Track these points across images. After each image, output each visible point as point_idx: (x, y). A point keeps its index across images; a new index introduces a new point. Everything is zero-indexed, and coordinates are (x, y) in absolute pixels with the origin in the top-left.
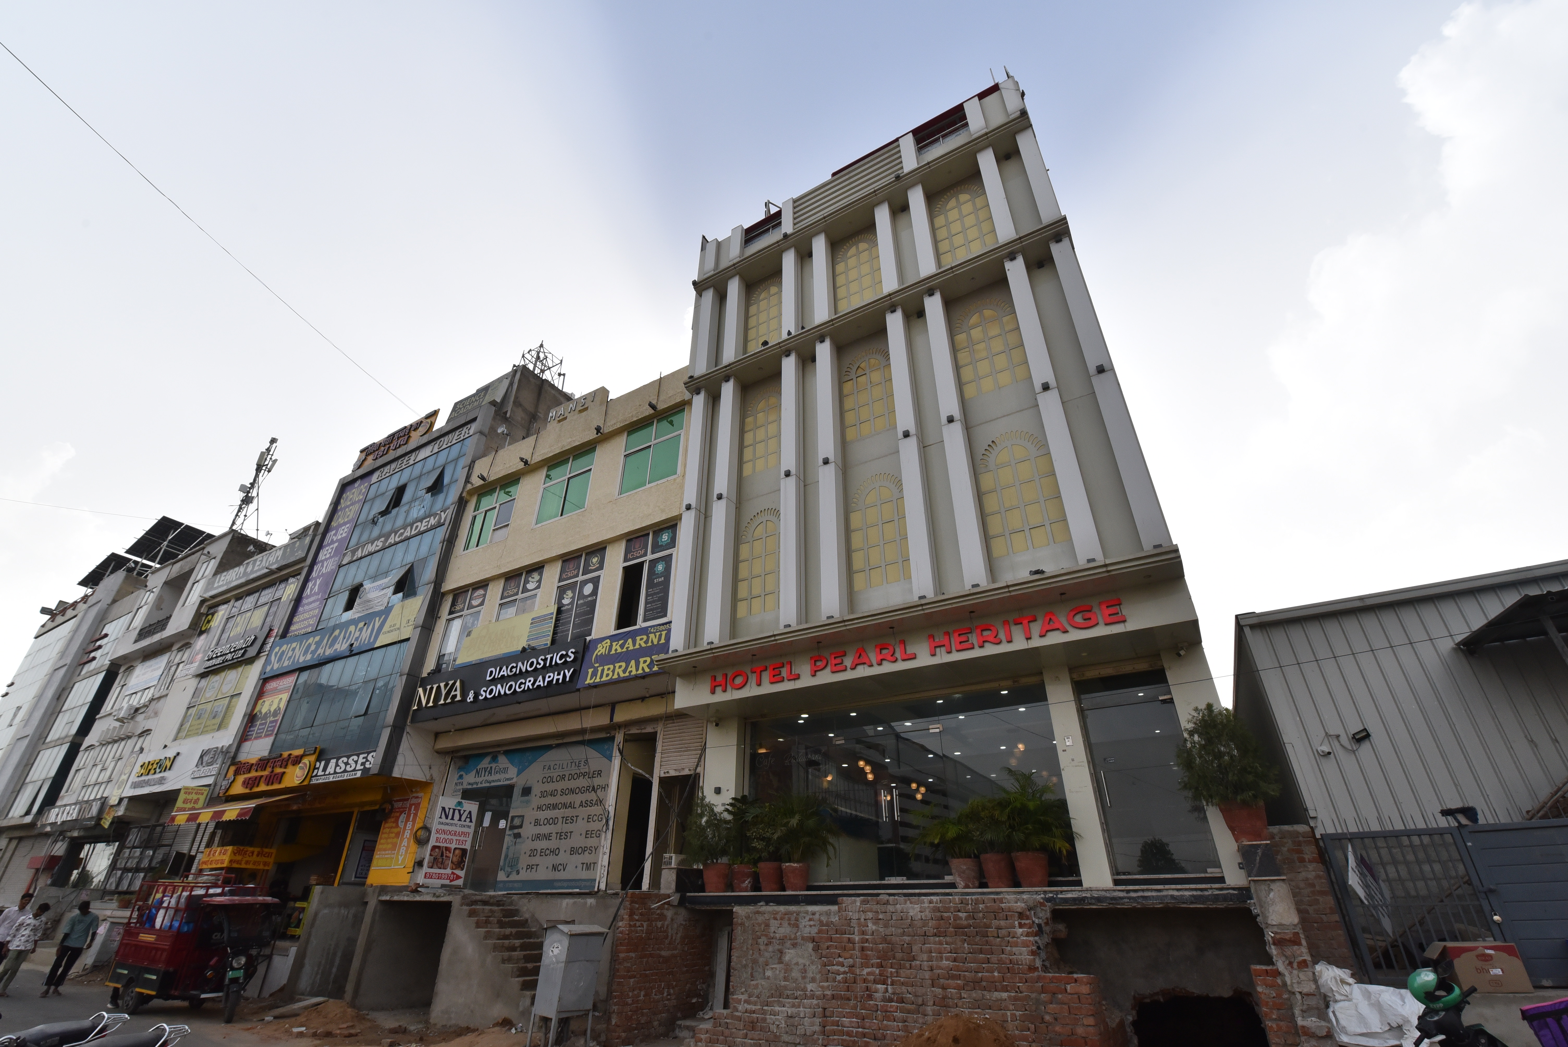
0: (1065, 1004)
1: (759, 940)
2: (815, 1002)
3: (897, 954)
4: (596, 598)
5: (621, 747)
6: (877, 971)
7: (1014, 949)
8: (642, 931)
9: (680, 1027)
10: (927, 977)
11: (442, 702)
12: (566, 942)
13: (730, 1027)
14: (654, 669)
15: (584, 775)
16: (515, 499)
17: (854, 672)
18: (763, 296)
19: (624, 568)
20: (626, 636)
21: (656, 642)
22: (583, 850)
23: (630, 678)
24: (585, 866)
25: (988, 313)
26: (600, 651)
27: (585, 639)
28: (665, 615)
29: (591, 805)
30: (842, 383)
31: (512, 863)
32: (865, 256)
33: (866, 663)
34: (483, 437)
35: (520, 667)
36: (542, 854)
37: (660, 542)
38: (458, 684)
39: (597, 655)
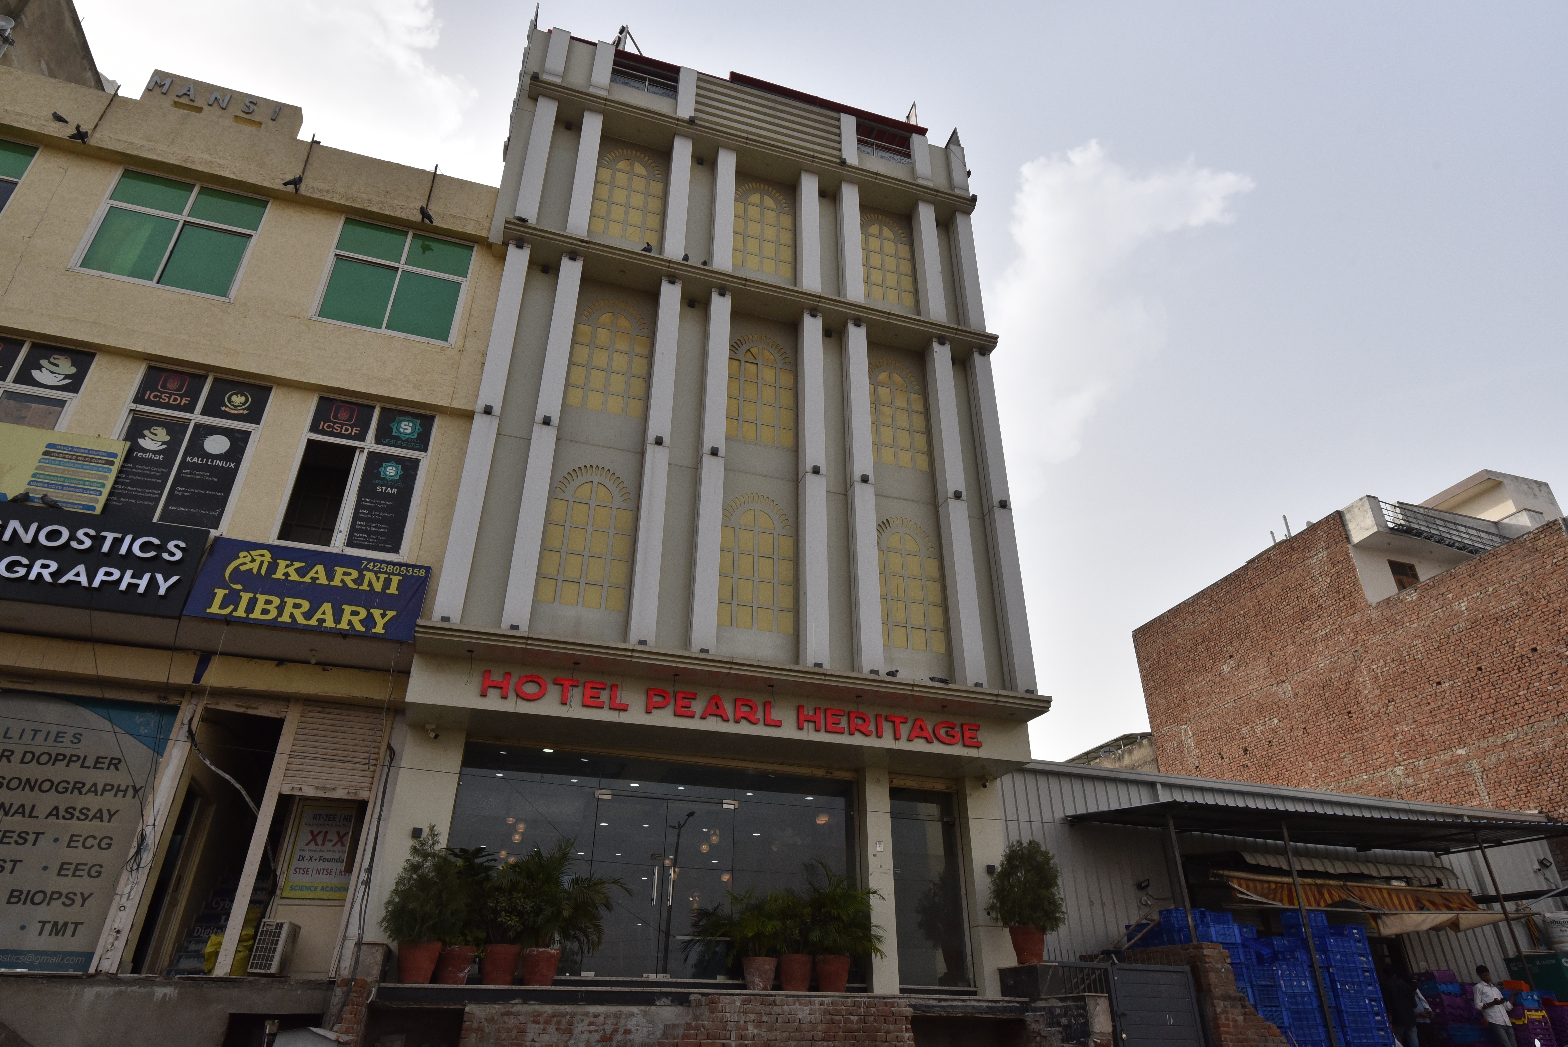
4: (237, 467)
5: (193, 728)
14: (374, 630)
15: (70, 761)
16: (16, 184)
17: (703, 722)
18: (622, 165)
19: (310, 442)
20: (312, 559)
21: (378, 587)
22: (50, 898)
23: (319, 631)
24: (48, 927)
25: (897, 378)
26: (245, 564)
27: (209, 532)
28: (396, 549)
29: (83, 817)
30: (730, 358)
32: (770, 216)
33: (720, 716)
35: (15, 531)
37: (395, 430)
39: (237, 568)
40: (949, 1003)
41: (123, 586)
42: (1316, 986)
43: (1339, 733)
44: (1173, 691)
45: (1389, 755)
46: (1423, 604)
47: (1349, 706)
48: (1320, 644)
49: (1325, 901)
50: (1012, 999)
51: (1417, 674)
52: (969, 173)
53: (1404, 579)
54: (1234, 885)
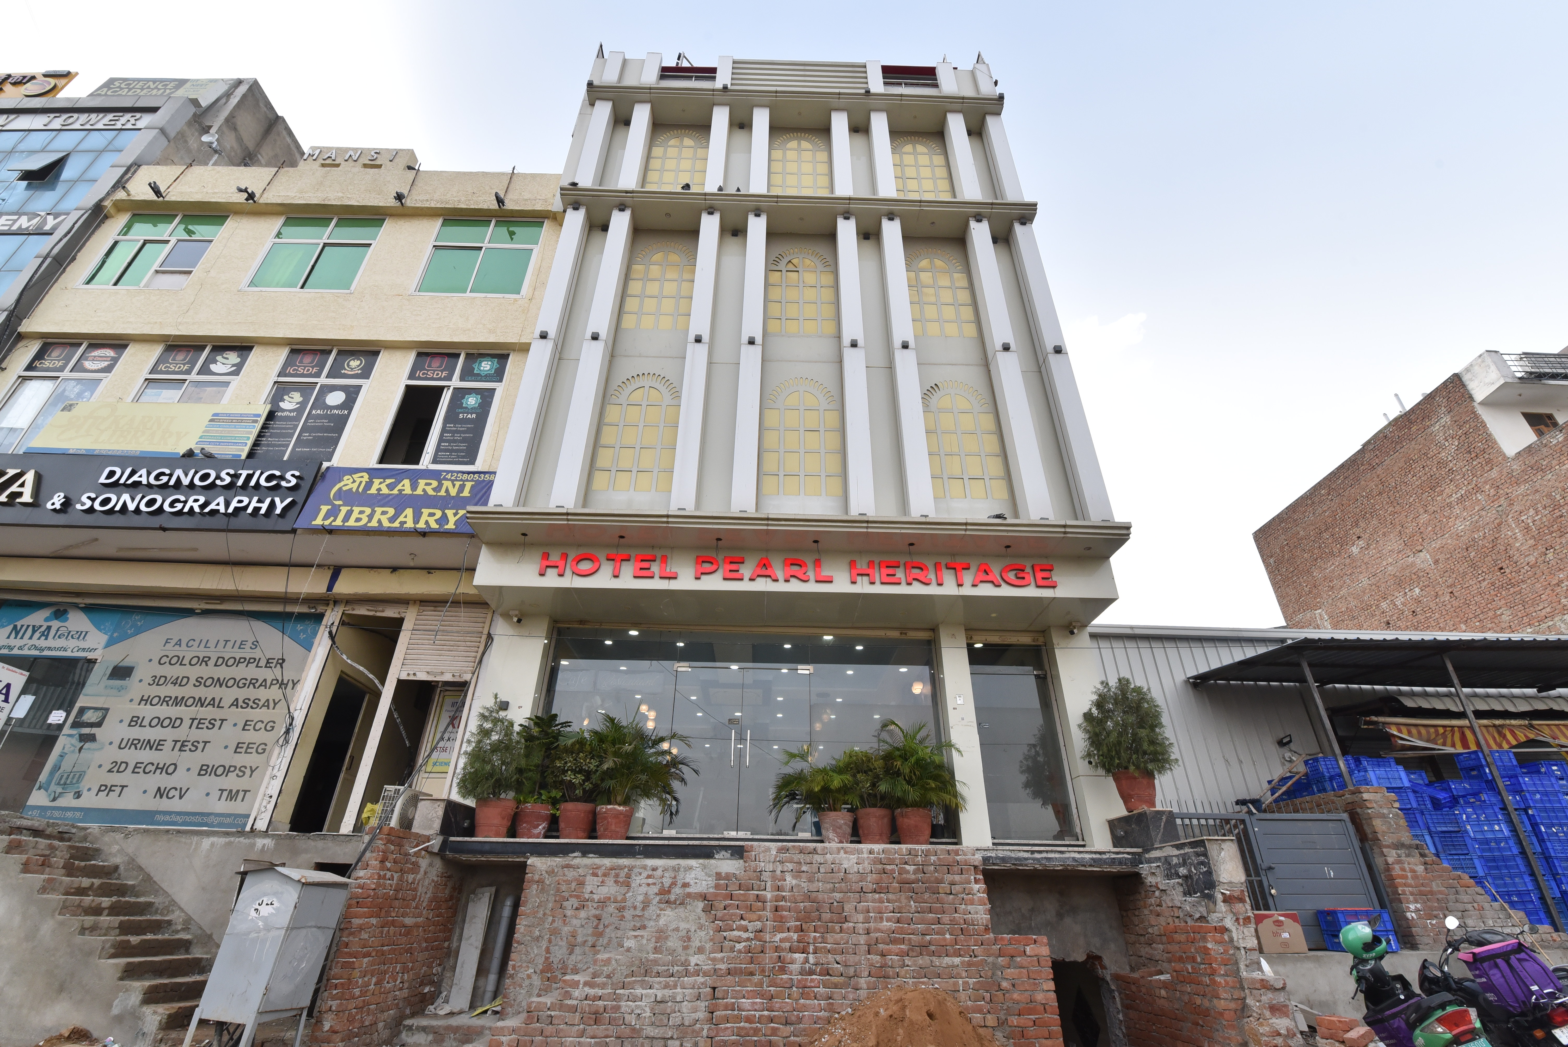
0: (1023, 968)
1: (565, 904)
2: (700, 979)
3: (823, 915)
4: (349, 414)
5: (334, 630)
6: (795, 936)
7: (969, 907)
8: (391, 886)
9: (410, 1028)
10: (862, 942)
12: (292, 895)
13: (555, 1021)
15: (249, 662)
16: (212, 241)
17: (752, 583)
18: (672, 142)
19: (408, 387)
21: (453, 492)
22: (227, 771)
23: (401, 531)
24: (225, 794)
25: (938, 263)
27: (322, 463)
28: (472, 463)
29: (255, 706)
30: (768, 270)
31: (67, 778)
32: (807, 156)
33: (770, 576)
34: (169, 141)
35: (178, 477)
36: (136, 770)
37: (476, 369)
38: (29, 477)
39: (340, 489)
40: (1044, 855)
41: (250, 510)
42: (1514, 830)
43: (1492, 592)
44: (1302, 581)
47: (1499, 562)
48: (1456, 507)
49: (1508, 742)
50: (1122, 850)
52: (997, 82)
53: (1542, 427)
54: (1391, 732)
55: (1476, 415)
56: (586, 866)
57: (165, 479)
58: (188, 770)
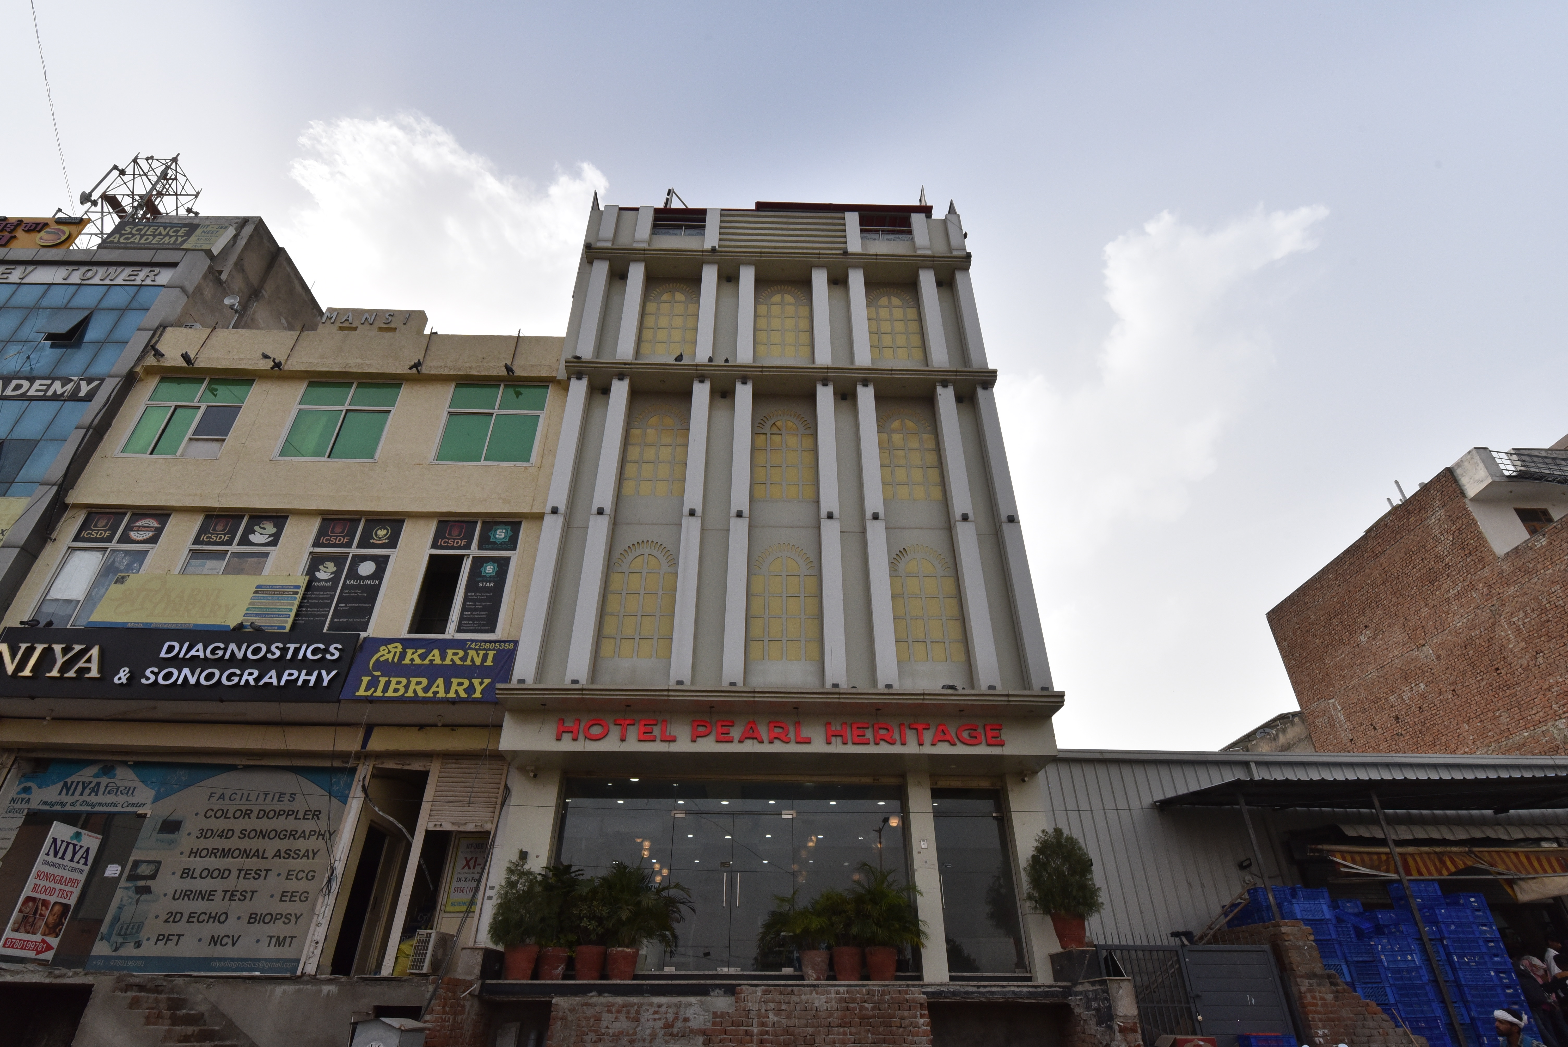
1: (585, 1037)
4: (380, 584)
5: (366, 784)
8: (449, 1027)
11: (55, 673)
12: (395, 1040)
14: (474, 696)
15: (288, 815)
16: (241, 407)
17: (741, 745)
18: (665, 297)
19: (431, 556)
20: (429, 645)
21: (478, 661)
22: (274, 918)
23: (434, 701)
24: (274, 940)
25: (909, 424)
26: (383, 655)
27: (359, 635)
28: (492, 630)
29: (296, 856)
30: (754, 433)
31: (127, 929)
32: (790, 310)
33: (756, 738)
34: (188, 297)
35: (232, 651)
36: (191, 920)
37: (492, 537)
38: (95, 652)
39: (378, 659)
40: (988, 989)
41: (300, 683)
42: (1427, 959)
43: (1490, 692)
44: (1315, 667)
45: (1547, 709)
46: (1555, 548)
47: (1495, 662)
48: (1454, 603)
49: (1448, 869)
50: (1058, 984)
51: (1562, 621)
52: (965, 235)
53: (1535, 523)
54: (1335, 859)
55: (1467, 512)
56: (602, 1004)
57: (220, 653)
58: (239, 918)
